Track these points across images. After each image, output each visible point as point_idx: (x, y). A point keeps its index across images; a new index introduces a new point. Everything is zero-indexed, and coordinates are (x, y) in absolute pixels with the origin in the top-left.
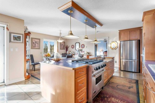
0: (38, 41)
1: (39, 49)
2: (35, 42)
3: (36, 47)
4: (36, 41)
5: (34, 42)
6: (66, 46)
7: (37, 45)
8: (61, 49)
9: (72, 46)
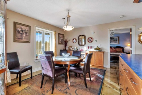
0: (27, 29)
1: (29, 42)
2: (22, 31)
3: (24, 40)
4: (24, 29)
5: (20, 30)
6: (65, 41)
7: (24, 35)
8: (59, 44)
9: (74, 40)
